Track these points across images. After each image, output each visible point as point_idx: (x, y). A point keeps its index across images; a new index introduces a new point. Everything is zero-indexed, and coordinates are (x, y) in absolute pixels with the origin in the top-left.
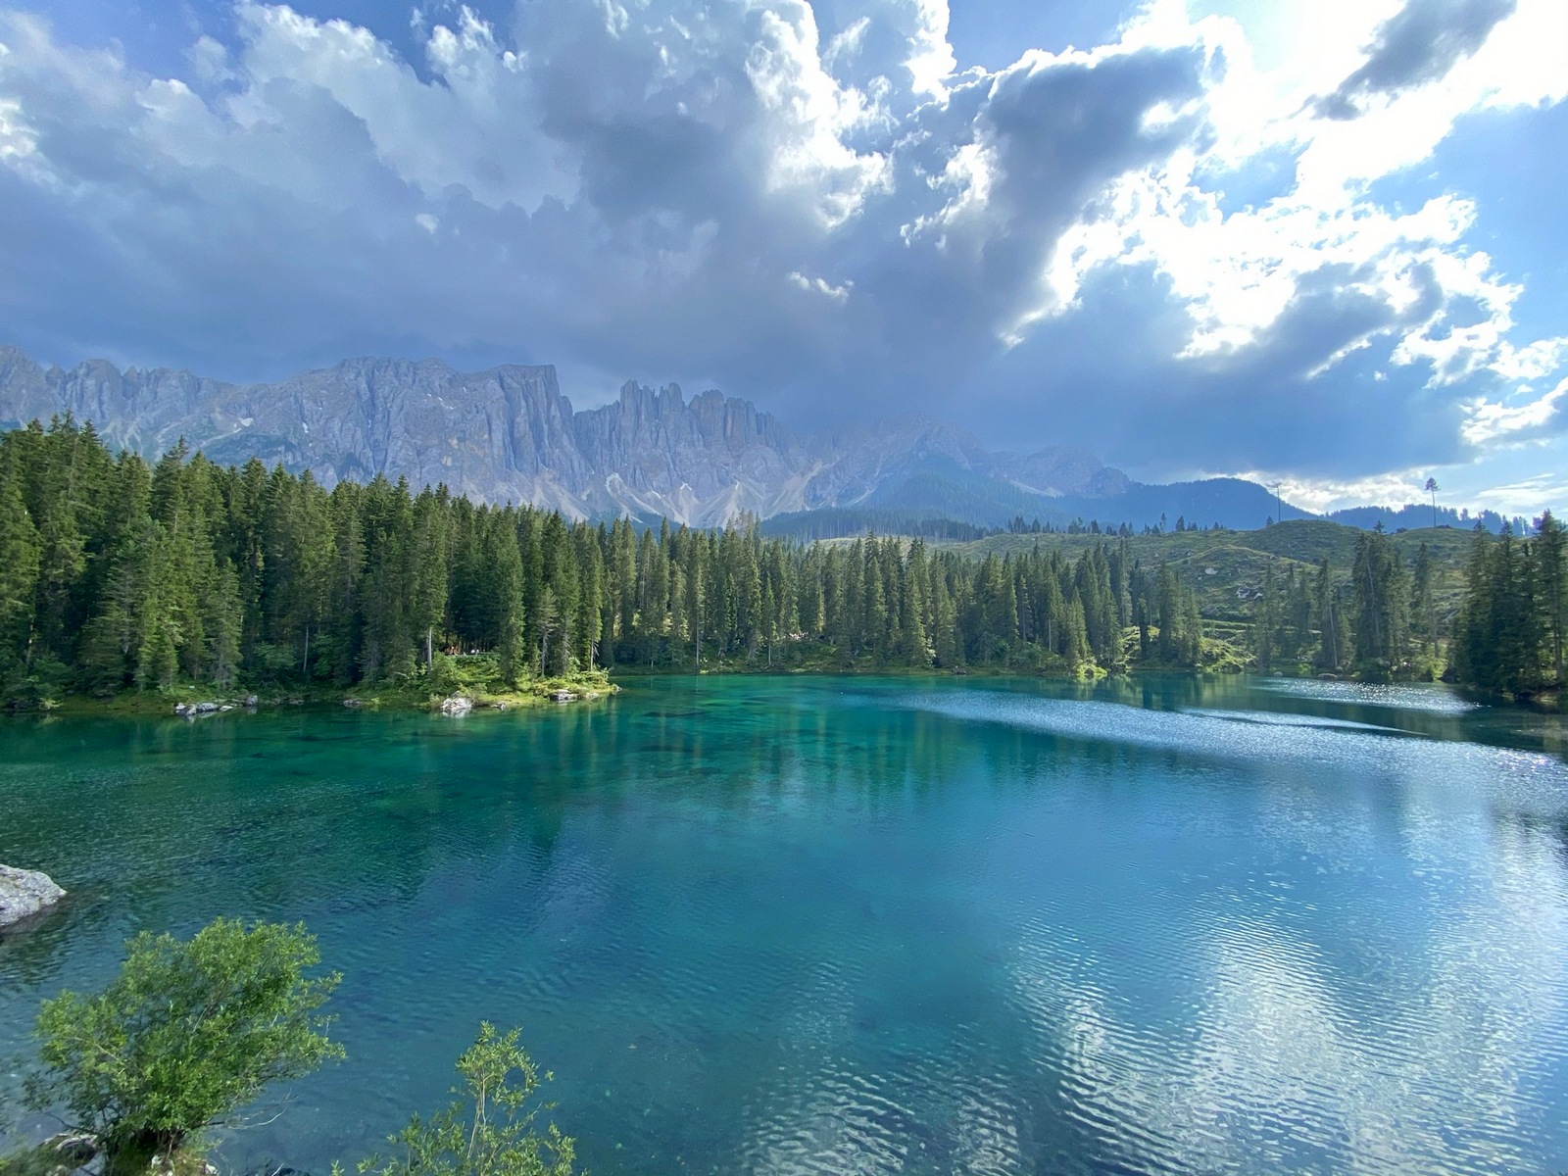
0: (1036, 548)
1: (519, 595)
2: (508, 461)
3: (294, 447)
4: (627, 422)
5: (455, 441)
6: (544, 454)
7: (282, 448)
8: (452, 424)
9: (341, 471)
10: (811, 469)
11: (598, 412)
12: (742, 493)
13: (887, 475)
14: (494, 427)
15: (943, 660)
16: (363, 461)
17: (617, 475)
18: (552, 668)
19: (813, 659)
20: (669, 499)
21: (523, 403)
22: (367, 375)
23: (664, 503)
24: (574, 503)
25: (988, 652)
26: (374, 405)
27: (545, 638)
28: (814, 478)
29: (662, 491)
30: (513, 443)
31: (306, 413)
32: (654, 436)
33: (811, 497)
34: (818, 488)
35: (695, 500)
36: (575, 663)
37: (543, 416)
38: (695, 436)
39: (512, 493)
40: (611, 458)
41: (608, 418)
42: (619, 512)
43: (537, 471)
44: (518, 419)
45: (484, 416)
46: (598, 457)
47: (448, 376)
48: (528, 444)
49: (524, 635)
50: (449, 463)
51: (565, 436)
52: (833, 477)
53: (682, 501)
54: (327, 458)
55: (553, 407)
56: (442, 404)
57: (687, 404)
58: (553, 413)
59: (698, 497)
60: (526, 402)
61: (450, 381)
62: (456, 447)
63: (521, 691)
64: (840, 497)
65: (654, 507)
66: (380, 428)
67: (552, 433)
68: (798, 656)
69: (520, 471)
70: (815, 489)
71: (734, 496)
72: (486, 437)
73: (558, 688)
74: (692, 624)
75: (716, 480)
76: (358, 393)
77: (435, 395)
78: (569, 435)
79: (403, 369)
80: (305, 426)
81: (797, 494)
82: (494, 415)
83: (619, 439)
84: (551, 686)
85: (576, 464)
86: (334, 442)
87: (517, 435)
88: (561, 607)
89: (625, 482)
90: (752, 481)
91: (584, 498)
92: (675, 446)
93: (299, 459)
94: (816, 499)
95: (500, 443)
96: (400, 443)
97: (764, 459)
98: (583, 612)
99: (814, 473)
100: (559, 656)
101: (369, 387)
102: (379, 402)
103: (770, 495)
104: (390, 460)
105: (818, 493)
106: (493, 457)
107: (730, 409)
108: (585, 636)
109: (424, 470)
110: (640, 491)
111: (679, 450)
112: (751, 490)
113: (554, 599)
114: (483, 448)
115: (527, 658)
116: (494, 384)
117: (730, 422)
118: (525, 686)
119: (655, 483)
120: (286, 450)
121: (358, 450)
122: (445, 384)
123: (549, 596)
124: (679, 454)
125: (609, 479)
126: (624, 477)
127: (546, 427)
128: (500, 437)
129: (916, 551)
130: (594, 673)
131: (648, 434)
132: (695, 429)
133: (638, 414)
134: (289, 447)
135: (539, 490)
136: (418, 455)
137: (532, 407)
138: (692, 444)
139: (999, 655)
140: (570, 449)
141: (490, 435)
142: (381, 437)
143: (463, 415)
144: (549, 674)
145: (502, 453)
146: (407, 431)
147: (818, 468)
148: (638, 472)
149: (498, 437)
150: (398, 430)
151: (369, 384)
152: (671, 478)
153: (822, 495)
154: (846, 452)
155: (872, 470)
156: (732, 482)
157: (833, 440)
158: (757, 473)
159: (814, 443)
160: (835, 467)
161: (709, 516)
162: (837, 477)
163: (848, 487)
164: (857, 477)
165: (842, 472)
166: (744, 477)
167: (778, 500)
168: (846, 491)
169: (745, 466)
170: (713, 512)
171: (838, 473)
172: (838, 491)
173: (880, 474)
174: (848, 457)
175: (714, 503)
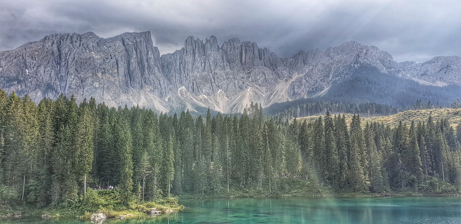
0: (430, 118)
1: (130, 156)
2: (127, 83)
3: (22, 82)
4: (189, 59)
5: (100, 74)
6: (145, 78)
7: (15, 82)
8: (99, 65)
9: (44, 93)
10: (290, 78)
11: (173, 54)
12: (252, 93)
13: (337, 79)
14: (119, 65)
15: (375, 188)
16: (55, 87)
17: (184, 87)
18: (147, 196)
19: (296, 188)
20: (212, 98)
21: (134, 52)
22: (57, 43)
23: (209, 100)
24: (161, 103)
25: (404, 182)
26: (60, 58)
27: (144, 179)
28: (293, 82)
29: (208, 95)
30: (129, 74)
31: (28, 64)
32: (203, 65)
33: (292, 93)
34: (296, 87)
35: (225, 98)
36: (160, 193)
37: (145, 58)
38: (225, 64)
39: (129, 99)
40: (181, 78)
41: (178, 57)
42: (185, 107)
43: (142, 87)
44: (132, 61)
45: (115, 60)
46: (174, 78)
47: (97, 41)
48: (137, 73)
49: (133, 178)
50: (97, 86)
51: (156, 68)
52: (304, 81)
53: (219, 99)
54: (38, 86)
55: (150, 53)
56: (94, 55)
57: (220, 47)
58: (150, 56)
59: (228, 97)
60: (136, 51)
61: (98, 44)
62: (101, 77)
63: (132, 209)
64: (309, 92)
65: (204, 103)
66: (64, 69)
67: (149, 67)
68: (287, 187)
69: (133, 88)
70: (294, 88)
71: (248, 94)
72: (116, 71)
73: (151, 207)
74: (225, 170)
75: (237, 86)
76: (53, 52)
77: (90, 51)
78: (158, 67)
79: (74, 39)
80: (27, 71)
81: (283, 93)
82: (119, 59)
83: (184, 68)
84: (148, 206)
85: (162, 82)
86: (41, 78)
87: (131, 69)
88: (152, 162)
89: (188, 91)
90: (257, 86)
91: (167, 100)
92: (215, 69)
93: (24, 88)
94: (294, 94)
95: (123, 74)
96: (73, 76)
97: (264, 73)
98: (164, 164)
99: (293, 80)
100: (152, 190)
101: (58, 49)
102: (63, 56)
103: (269, 93)
104: (68, 86)
105: (296, 90)
106: (119, 82)
107: (244, 48)
108: (166, 178)
109: (85, 90)
110: (196, 95)
111: (216, 71)
112: (257, 91)
113: (149, 157)
114: (114, 77)
115: (134, 191)
116: (119, 43)
117: (244, 54)
118: (134, 207)
119: (204, 90)
120: (18, 83)
121: (53, 81)
122: (95, 44)
123: (146, 157)
124: (217, 74)
125: (179, 89)
126: (188, 88)
127: (146, 64)
128: (123, 71)
129: (356, 122)
130: (171, 198)
131: (199, 64)
132: (225, 60)
133: (194, 53)
134: (19, 82)
135: (143, 97)
136: (82, 82)
137: (139, 54)
138: (224, 68)
139: (411, 184)
140: (159, 74)
141: (118, 70)
142: (64, 74)
143: (104, 60)
144: (147, 199)
145: (123, 79)
146: (76, 70)
147: (295, 76)
148: (195, 84)
149: (122, 70)
150: (72, 70)
151: (58, 47)
152: (212, 87)
153: (298, 92)
154: (311, 67)
155: (328, 76)
156: (246, 88)
157: (304, 60)
158: (260, 81)
159: (292, 63)
160: (305, 75)
161: (234, 106)
162: (307, 81)
163: (314, 86)
164: (319, 80)
165: (310, 78)
166: (252, 84)
167: (272, 96)
168: (313, 89)
169: (253, 78)
170: (236, 104)
171: (307, 79)
172: (308, 89)
173: (332, 78)
174: (312, 70)
175: (236, 100)
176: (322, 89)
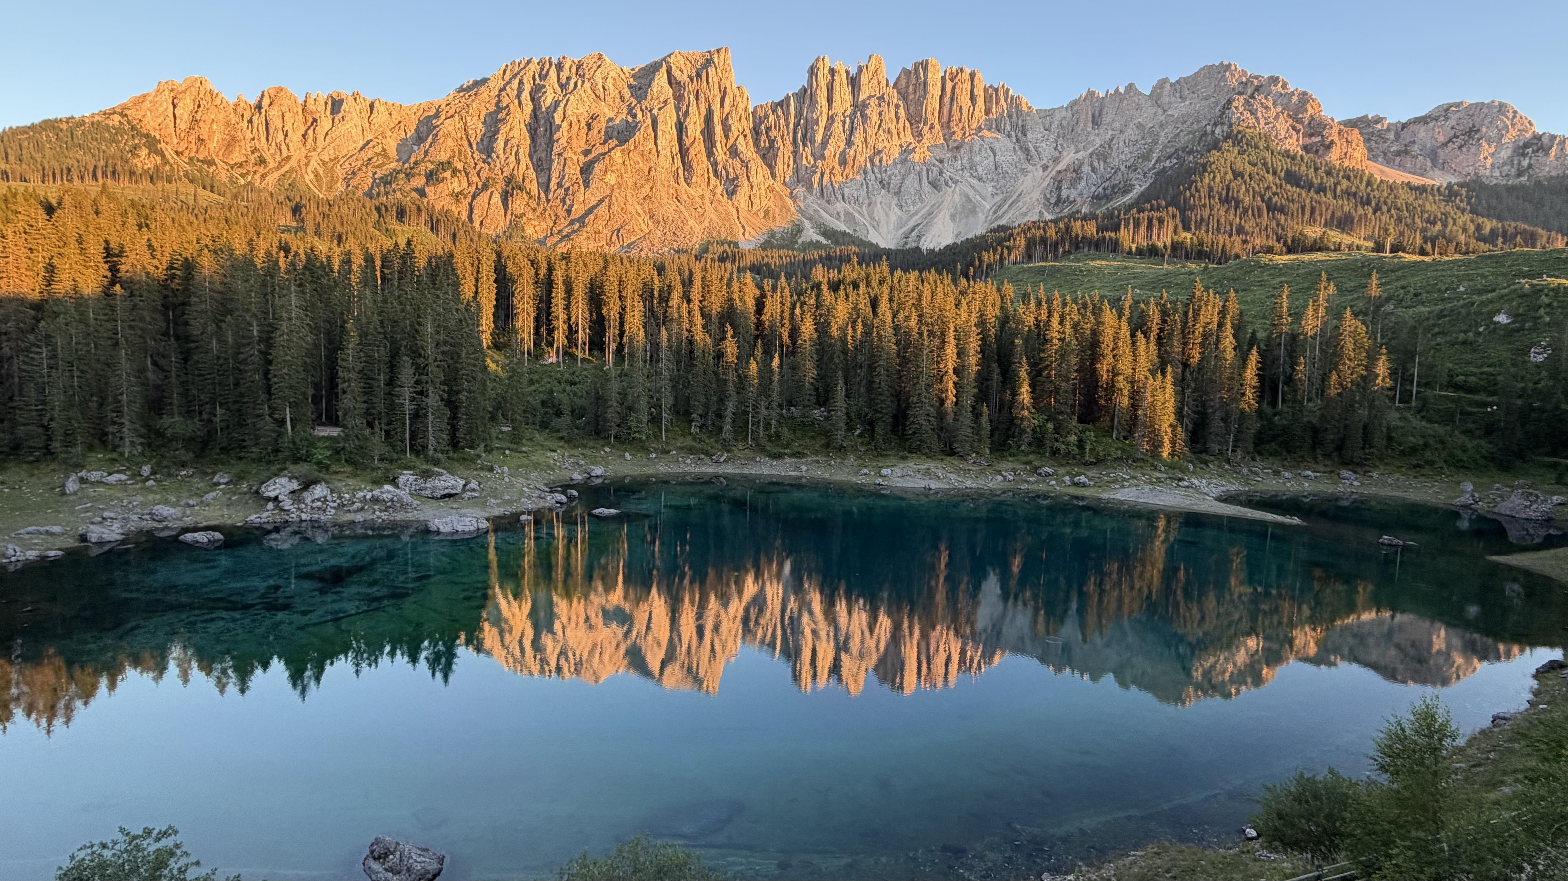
2: (675, 173)
4: (816, 114)
5: (619, 154)
6: (716, 163)
7: (448, 174)
8: (615, 133)
9: (506, 197)
10: (1056, 160)
11: (780, 104)
12: (958, 200)
13: (1167, 164)
14: (659, 133)
20: (864, 211)
21: (693, 100)
22: (528, 81)
23: (857, 216)
26: (536, 117)
28: (1060, 172)
29: (856, 202)
30: (682, 154)
31: (470, 131)
32: (848, 130)
33: (1053, 201)
34: (1065, 186)
35: (895, 209)
37: (716, 115)
38: (901, 125)
40: (795, 162)
41: (792, 109)
43: (708, 184)
44: (688, 122)
45: (648, 121)
46: (779, 162)
48: (698, 150)
50: (613, 182)
51: (741, 138)
52: (1086, 169)
53: (879, 213)
54: (492, 182)
55: (727, 101)
56: (606, 109)
57: (892, 81)
58: (727, 109)
59: (900, 207)
60: (697, 99)
64: (1097, 198)
65: (844, 222)
66: (542, 142)
67: (726, 135)
69: (689, 185)
70: (1059, 188)
71: (948, 201)
72: (651, 145)
75: (925, 181)
76: (520, 104)
77: (598, 99)
78: (745, 136)
81: (1034, 196)
82: (661, 119)
85: (752, 172)
87: (686, 141)
89: (811, 192)
90: (975, 182)
91: (761, 215)
94: (1059, 201)
95: (668, 154)
97: (992, 150)
101: (531, 96)
103: (998, 199)
105: (1064, 193)
106: (659, 172)
107: (949, 85)
109: (587, 191)
110: (828, 202)
111: (877, 144)
112: (971, 194)
114: (648, 160)
117: (948, 101)
119: (847, 191)
122: (608, 84)
124: (879, 151)
127: (719, 128)
128: (668, 146)
132: (901, 116)
138: (896, 136)
145: (670, 165)
147: (1069, 158)
148: (826, 177)
149: (665, 144)
151: (530, 92)
152: (867, 184)
153: (1068, 197)
154: (1110, 132)
155: (1146, 157)
156: (947, 184)
157: (1093, 116)
158: (980, 170)
159: (1065, 123)
160: (1091, 155)
161: (913, 230)
162: (1094, 170)
163: (1108, 183)
164: (1123, 168)
165: (1102, 163)
166: (962, 176)
167: (1006, 207)
168: (1105, 189)
169: (964, 161)
170: (918, 225)
171: (1096, 164)
172: (1093, 189)
173: (1156, 162)
174: (1111, 140)
175: (920, 215)
176: (1126, 191)
